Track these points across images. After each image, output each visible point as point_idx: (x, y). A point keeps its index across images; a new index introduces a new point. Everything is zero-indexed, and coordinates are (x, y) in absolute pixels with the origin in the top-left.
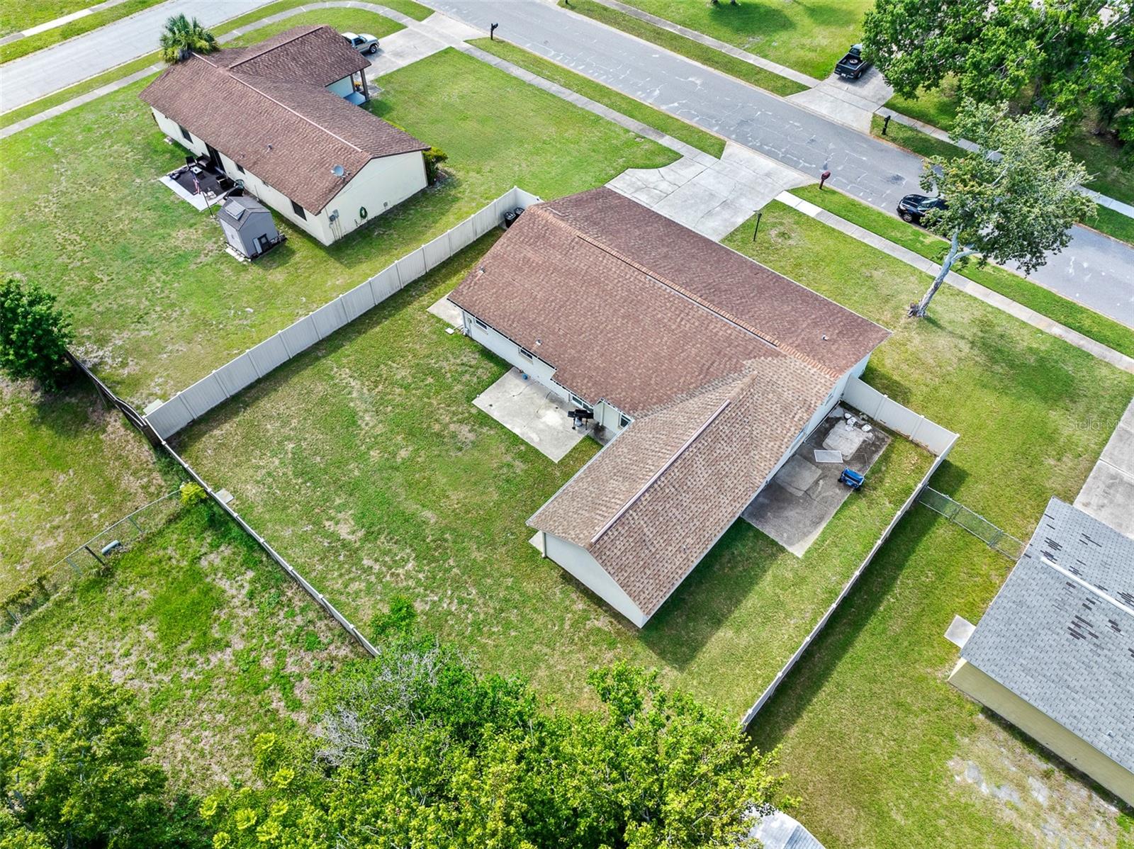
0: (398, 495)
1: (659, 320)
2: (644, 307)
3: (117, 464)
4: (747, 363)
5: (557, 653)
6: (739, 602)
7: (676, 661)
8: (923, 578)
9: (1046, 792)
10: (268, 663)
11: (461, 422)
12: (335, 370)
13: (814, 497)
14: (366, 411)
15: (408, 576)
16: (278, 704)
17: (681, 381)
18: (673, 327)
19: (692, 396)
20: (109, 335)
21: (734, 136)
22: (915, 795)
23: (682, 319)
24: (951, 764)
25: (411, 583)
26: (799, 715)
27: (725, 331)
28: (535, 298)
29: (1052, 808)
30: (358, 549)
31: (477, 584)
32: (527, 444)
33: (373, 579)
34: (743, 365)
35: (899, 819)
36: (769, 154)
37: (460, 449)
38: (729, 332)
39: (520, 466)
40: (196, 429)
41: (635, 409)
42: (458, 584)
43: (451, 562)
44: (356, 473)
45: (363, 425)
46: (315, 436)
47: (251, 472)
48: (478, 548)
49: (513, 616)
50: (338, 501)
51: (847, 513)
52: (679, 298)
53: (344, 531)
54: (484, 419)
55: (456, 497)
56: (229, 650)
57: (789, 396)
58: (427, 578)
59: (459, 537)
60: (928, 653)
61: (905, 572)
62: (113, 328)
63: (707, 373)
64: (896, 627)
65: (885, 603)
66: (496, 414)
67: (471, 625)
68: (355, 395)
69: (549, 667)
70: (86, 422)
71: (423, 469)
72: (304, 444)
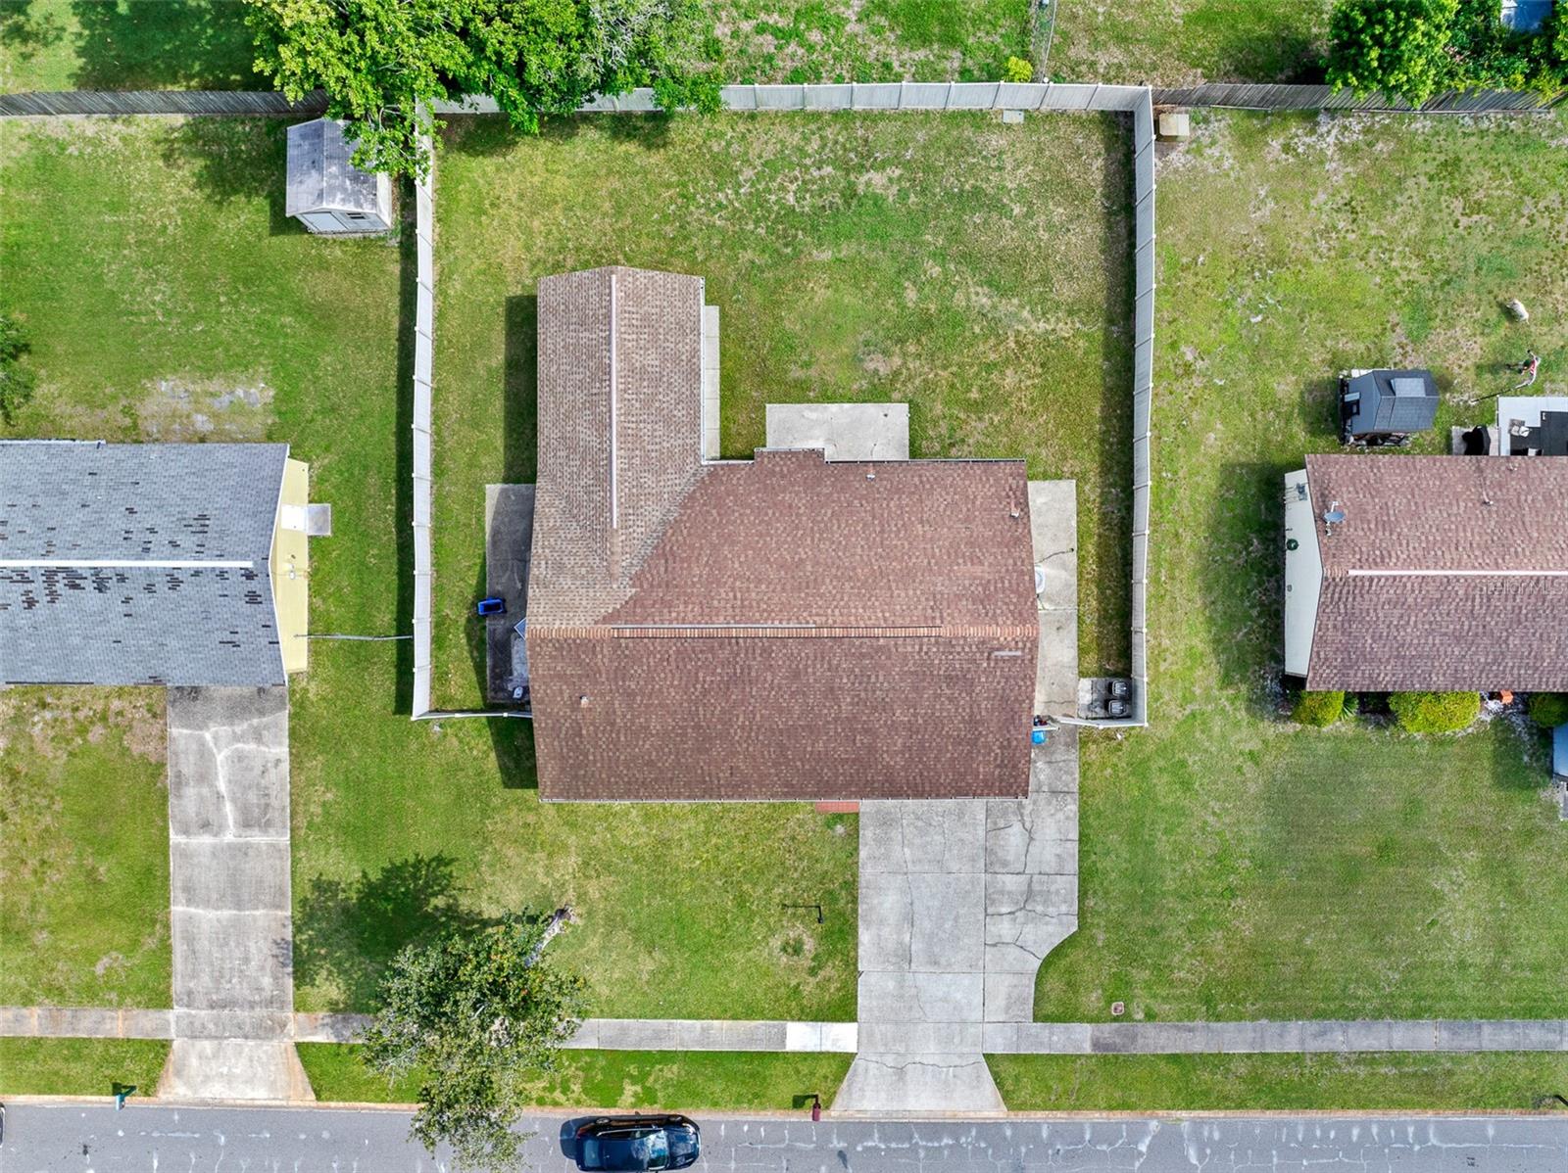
0: (871, 248)
1: (760, 581)
2: (788, 587)
3: (1148, 61)
4: (631, 592)
5: (609, 230)
6: (507, 398)
7: (518, 305)
8: (376, 551)
9: (198, 425)
10: (815, 36)
11: (896, 373)
12: (1078, 325)
13: (516, 562)
14: (994, 307)
15: (782, 188)
16: (774, 19)
17: (685, 532)
18: (738, 583)
19: (663, 523)
20: (1355, 164)
21: (1008, 1133)
22: (284, 346)
23: (735, 598)
24: (272, 393)
25: (774, 185)
26: (399, 340)
27: (678, 613)
28: (921, 522)
29: (188, 417)
30: (848, 174)
31: (722, 231)
32: (809, 401)
33: (808, 162)
34: (633, 586)
35: (288, 320)
36: (933, 1129)
37: (867, 344)
38: (674, 615)
39: (795, 373)
40: (1123, 149)
41: (710, 474)
42: (737, 217)
43: (761, 231)
44: (929, 238)
45: (979, 289)
46: (1011, 237)
47: (1019, 156)
48: (753, 262)
49: (669, 230)
50: (913, 198)
51: (478, 568)
52: (758, 621)
53: (877, 179)
54: (878, 392)
55: (821, 294)
56: (854, 18)
57: (566, 582)
58: (767, 201)
59: (779, 259)
60: (335, 478)
61: (394, 546)
62: (1363, 175)
63: (664, 554)
64: (373, 480)
65: (394, 500)
66: (871, 408)
67: (694, 195)
68: (1025, 314)
69: (605, 214)
70: (1236, 69)
71: (877, 295)
72: (1007, 223)
